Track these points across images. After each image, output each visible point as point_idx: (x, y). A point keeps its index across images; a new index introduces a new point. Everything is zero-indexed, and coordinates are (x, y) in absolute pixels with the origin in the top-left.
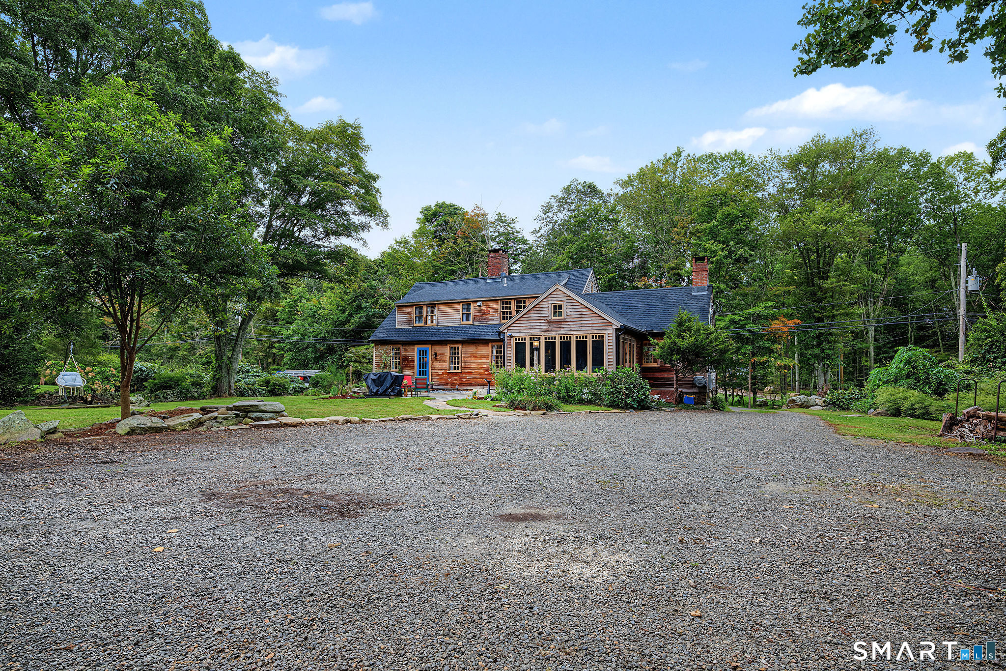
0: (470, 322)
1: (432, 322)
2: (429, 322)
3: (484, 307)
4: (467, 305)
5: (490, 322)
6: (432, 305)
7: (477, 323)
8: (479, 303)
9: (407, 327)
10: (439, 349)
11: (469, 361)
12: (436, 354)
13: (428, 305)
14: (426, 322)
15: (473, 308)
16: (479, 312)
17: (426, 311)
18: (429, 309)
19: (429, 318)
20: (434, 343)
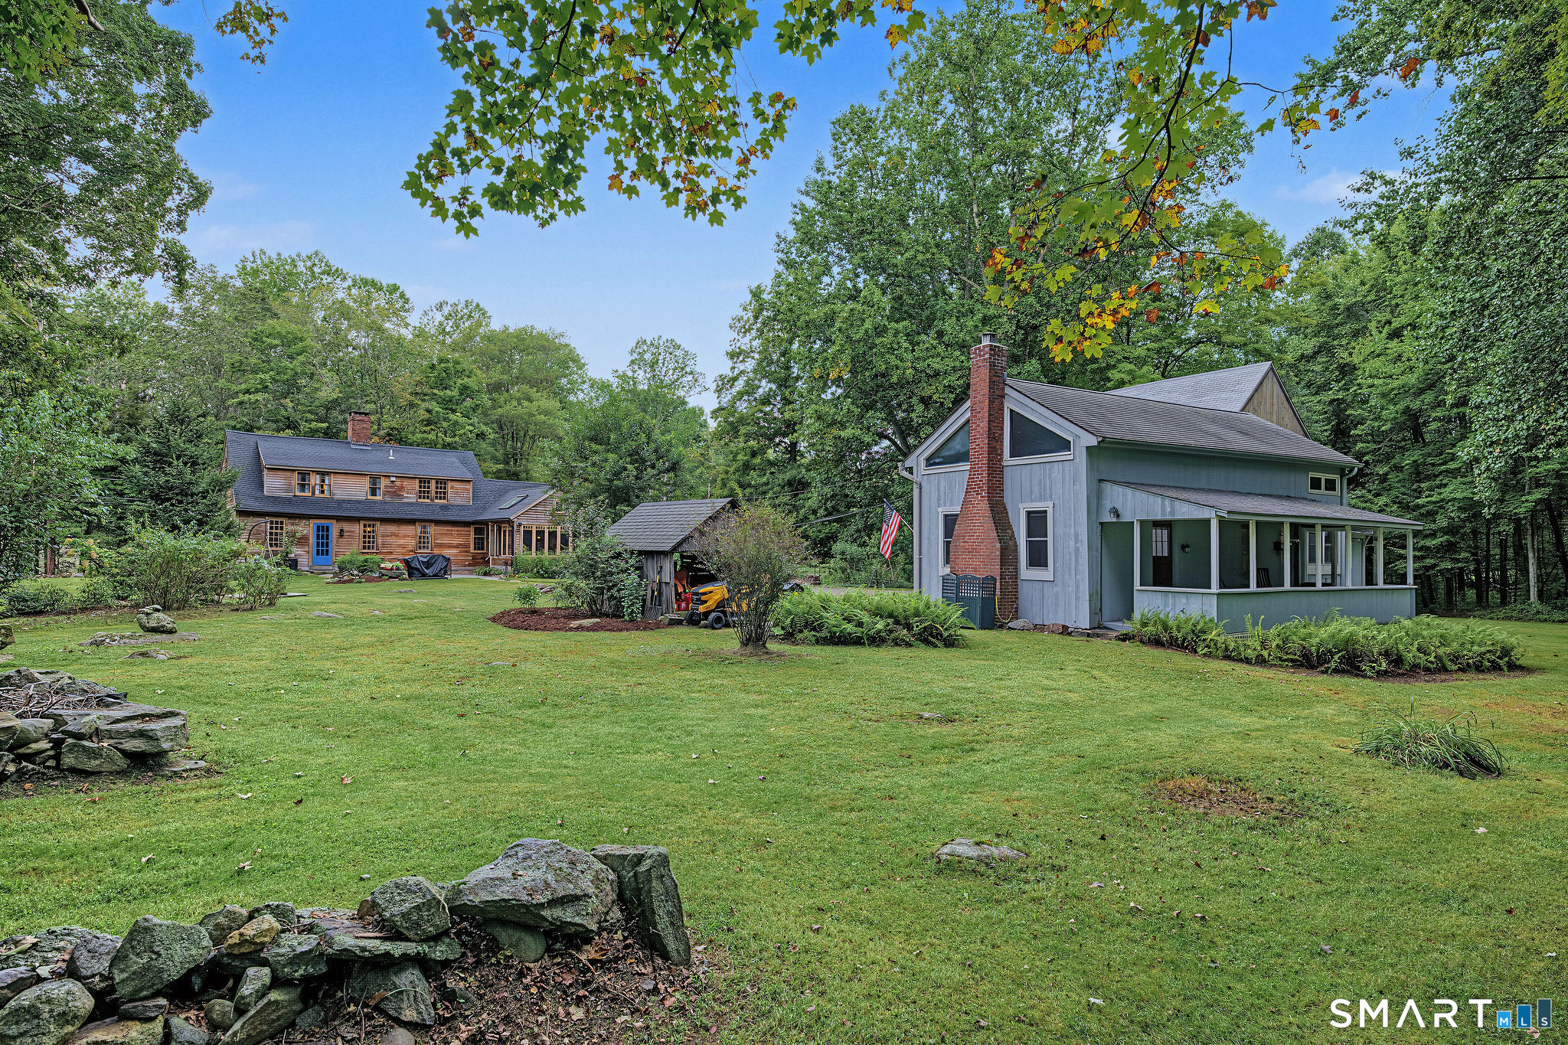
0: (378, 498)
1: (322, 492)
2: (317, 492)
3: (398, 483)
4: (374, 479)
5: (405, 500)
6: (323, 474)
7: (388, 499)
8: (393, 479)
9: (284, 495)
10: (347, 526)
11: (389, 540)
12: (342, 531)
13: (318, 473)
14: (313, 493)
15: (384, 483)
16: (392, 487)
17: (315, 480)
18: (318, 477)
19: (318, 487)
20: (339, 519)
